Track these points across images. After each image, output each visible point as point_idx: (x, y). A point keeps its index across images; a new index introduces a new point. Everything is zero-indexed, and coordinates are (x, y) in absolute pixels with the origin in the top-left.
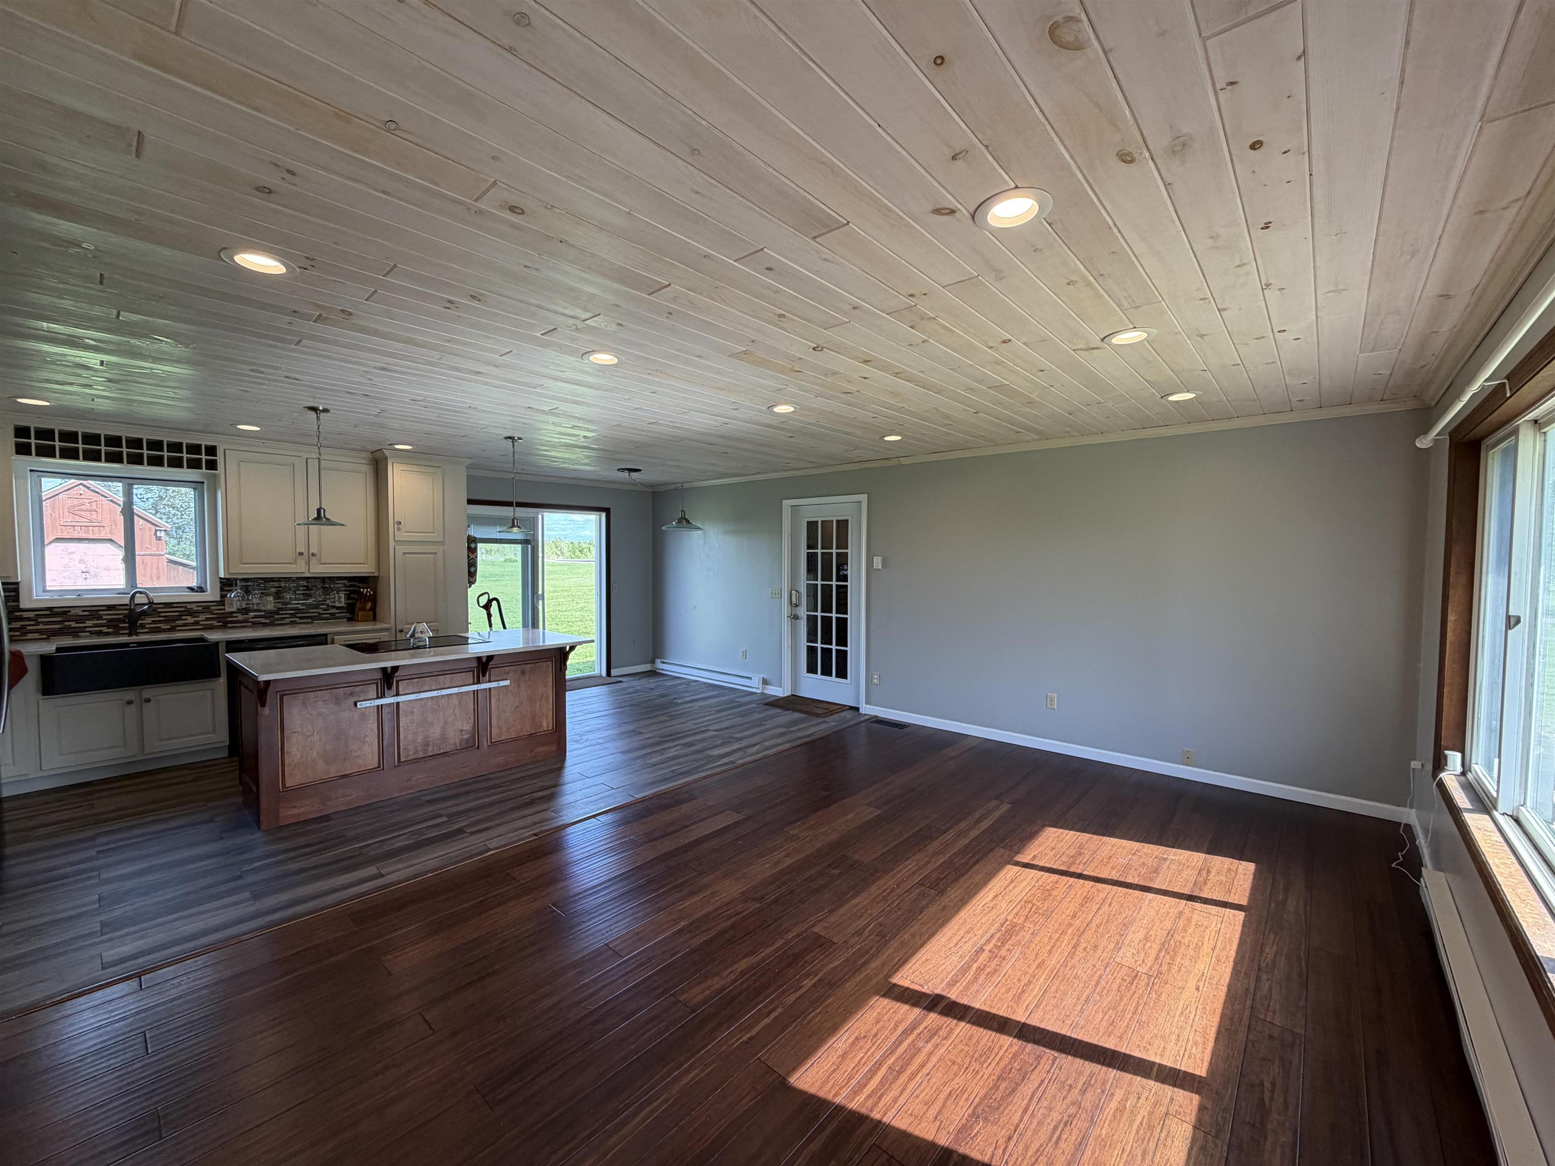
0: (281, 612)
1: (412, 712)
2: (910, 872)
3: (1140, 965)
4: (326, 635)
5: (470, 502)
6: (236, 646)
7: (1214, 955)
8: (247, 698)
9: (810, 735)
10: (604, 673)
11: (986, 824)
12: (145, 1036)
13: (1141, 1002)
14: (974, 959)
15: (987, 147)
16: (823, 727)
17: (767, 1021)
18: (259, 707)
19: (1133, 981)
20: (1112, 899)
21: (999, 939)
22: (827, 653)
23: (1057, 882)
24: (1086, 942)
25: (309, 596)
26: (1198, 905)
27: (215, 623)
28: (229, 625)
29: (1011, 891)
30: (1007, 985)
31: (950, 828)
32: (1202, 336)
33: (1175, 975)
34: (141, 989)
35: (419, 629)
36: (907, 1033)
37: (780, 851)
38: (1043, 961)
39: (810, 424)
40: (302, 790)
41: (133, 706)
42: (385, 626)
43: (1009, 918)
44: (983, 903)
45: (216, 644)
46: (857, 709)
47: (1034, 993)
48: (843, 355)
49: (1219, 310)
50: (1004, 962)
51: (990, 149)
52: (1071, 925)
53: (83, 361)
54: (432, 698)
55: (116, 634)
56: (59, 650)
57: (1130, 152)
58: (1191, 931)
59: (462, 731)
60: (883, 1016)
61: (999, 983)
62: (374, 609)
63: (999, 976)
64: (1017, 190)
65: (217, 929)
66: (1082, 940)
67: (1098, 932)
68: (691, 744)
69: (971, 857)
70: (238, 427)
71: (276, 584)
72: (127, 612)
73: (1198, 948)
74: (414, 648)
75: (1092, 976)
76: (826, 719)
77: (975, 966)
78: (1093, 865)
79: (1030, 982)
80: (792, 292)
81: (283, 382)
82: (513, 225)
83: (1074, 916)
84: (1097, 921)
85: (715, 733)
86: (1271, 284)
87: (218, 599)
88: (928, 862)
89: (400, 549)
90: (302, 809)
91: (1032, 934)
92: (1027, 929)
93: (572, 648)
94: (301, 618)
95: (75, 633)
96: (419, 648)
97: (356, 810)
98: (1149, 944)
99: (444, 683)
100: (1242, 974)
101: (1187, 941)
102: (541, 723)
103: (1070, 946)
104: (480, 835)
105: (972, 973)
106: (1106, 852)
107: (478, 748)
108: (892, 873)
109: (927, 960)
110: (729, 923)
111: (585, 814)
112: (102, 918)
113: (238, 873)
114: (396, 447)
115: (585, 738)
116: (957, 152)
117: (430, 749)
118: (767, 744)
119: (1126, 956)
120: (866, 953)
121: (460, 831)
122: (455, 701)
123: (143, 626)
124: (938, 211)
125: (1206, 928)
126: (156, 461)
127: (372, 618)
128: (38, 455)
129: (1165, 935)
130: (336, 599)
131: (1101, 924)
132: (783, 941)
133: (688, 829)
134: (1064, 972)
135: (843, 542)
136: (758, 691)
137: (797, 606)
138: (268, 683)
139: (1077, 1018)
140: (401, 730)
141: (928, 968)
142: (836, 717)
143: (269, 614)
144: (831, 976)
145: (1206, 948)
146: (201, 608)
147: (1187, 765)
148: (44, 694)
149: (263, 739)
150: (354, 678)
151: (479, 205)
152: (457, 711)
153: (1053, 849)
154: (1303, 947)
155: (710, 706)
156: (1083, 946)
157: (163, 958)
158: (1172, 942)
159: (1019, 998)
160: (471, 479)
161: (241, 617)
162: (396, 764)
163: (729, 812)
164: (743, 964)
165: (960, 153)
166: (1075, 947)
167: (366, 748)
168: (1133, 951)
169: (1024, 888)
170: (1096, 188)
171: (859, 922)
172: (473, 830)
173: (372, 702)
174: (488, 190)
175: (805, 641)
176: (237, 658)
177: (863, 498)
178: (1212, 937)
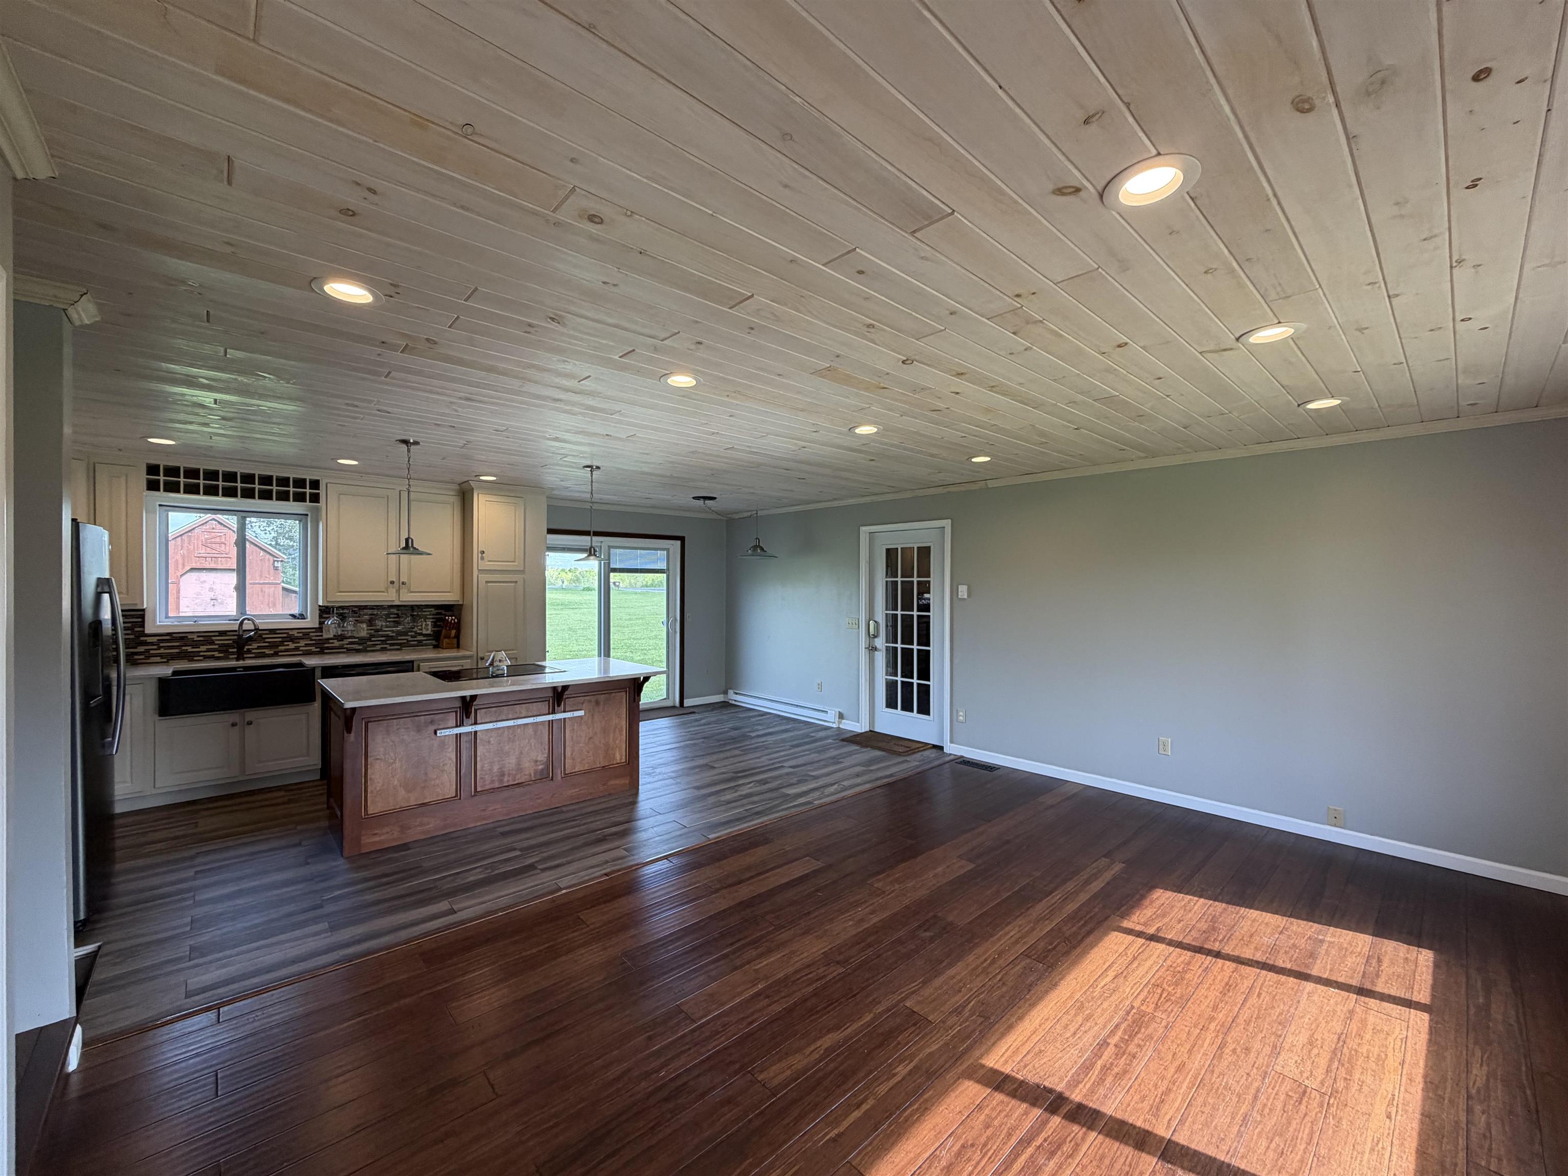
0: (373, 639)
1: (489, 742)
2: (1013, 939)
3: (1307, 1078)
4: (412, 662)
5: (551, 531)
6: (330, 672)
7: (1405, 1072)
8: (337, 723)
9: (891, 776)
10: (677, 704)
11: (1096, 886)
12: (217, 1075)
13: (1315, 1128)
14: (1097, 1054)
15: (1128, 105)
16: (905, 766)
17: (856, 1114)
18: (346, 734)
19: (1302, 1099)
20: (1261, 988)
21: (1125, 1030)
22: (907, 687)
23: (1189, 963)
24: (1234, 1042)
25: (397, 623)
26: (1372, 1003)
27: (313, 649)
28: (326, 651)
29: (1133, 971)
30: (1140, 1092)
31: (1055, 889)
32: (1361, 330)
33: (1356, 1096)
34: (219, 1022)
35: (497, 658)
36: (1025, 1142)
37: (864, 906)
38: (1183, 1064)
39: (893, 445)
40: (382, 818)
41: (236, 728)
42: (467, 653)
43: (1136, 1004)
44: (1102, 984)
45: (313, 669)
46: (941, 748)
47: (1177, 1104)
48: (935, 368)
49: (1389, 297)
50: (1135, 1062)
51: (1132, 107)
52: (1212, 1019)
53: (200, 400)
54: (509, 727)
55: (226, 658)
56: (175, 673)
57: (1309, 98)
58: (1368, 1036)
59: (536, 761)
60: (994, 1119)
61: (1131, 1087)
62: (458, 636)
63: (1130, 1079)
64: (1161, 157)
65: (294, 962)
66: (1229, 1039)
67: (1247, 1030)
68: (764, 782)
69: (1083, 925)
70: (339, 461)
71: (370, 612)
72: (236, 637)
73: (1381, 1060)
74: (493, 677)
75: (1248, 1088)
76: (908, 758)
77: (1100, 1063)
78: (1232, 943)
79: (1169, 1090)
80: (884, 298)
81: (375, 415)
82: (593, 238)
83: (1215, 1008)
84: (1245, 1015)
85: (792, 770)
86: (1464, 260)
87: (317, 626)
88: (1033, 929)
89: (484, 577)
90: (382, 838)
91: (1166, 1027)
92: (1158, 1020)
93: (646, 679)
94: (391, 645)
95: (190, 657)
96: (497, 676)
97: (432, 840)
98: (1315, 1051)
99: (521, 713)
100: (1446, 1101)
101: (1365, 1051)
102: (614, 755)
103: (1215, 1047)
104: (552, 872)
105: (1096, 1072)
106: (1245, 929)
107: (552, 779)
108: (991, 939)
109: (1041, 1051)
110: (811, 989)
111: (657, 854)
112: (192, 943)
113: (319, 902)
114: (482, 478)
115: (658, 771)
116: (1091, 114)
117: (506, 779)
118: (846, 783)
119: (1288, 1064)
120: (968, 1037)
121: (532, 867)
122: (530, 731)
123: (249, 651)
124: (1060, 191)
125: (1388, 1034)
126: (266, 496)
127: (456, 645)
128: (165, 490)
129: (1335, 1040)
130: (424, 626)
131: (1250, 1021)
132: (872, 1015)
133: (763, 876)
134: (1210, 1080)
135: (925, 571)
136: (834, 726)
137: (875, 636)
138: (354, 710)
139: (1235, 1144)
140: (478, 759)
141: (1042, 1062)
142: (918, 756)
143: (362, 640)
144: (928, 1065)
145: (1392, 1062)
146: (301, 635)
147: (1335, 826)
148: (160, 715)
149: (348, 766)
150: (435, 706)
151: (559, 216)
152: (533, 741)
153: (1180, 921)
154: (1524, 1068)
155: (783, 741)
156: (1231, 1047)
157: (242, 990)
158: (1345, 1050)
159: (1158, 1109)
160: (551, 509)
161: (337, 643)
162: (473, 794)
163: (807, 858)
164: (827, 1041)
165: (1093, 116)
166: (1220, 1048)
167: (445, 777)
168: (1296, 1058)
169: (1150, 968)
170: (1258, 150)
171: (957, 998)
172: (545, 866)
173: (451, 730)
174: (567, 197)
175: (884, 674)
176: (329, 684)
177: (947, 523)
178: (1397, 1047)
